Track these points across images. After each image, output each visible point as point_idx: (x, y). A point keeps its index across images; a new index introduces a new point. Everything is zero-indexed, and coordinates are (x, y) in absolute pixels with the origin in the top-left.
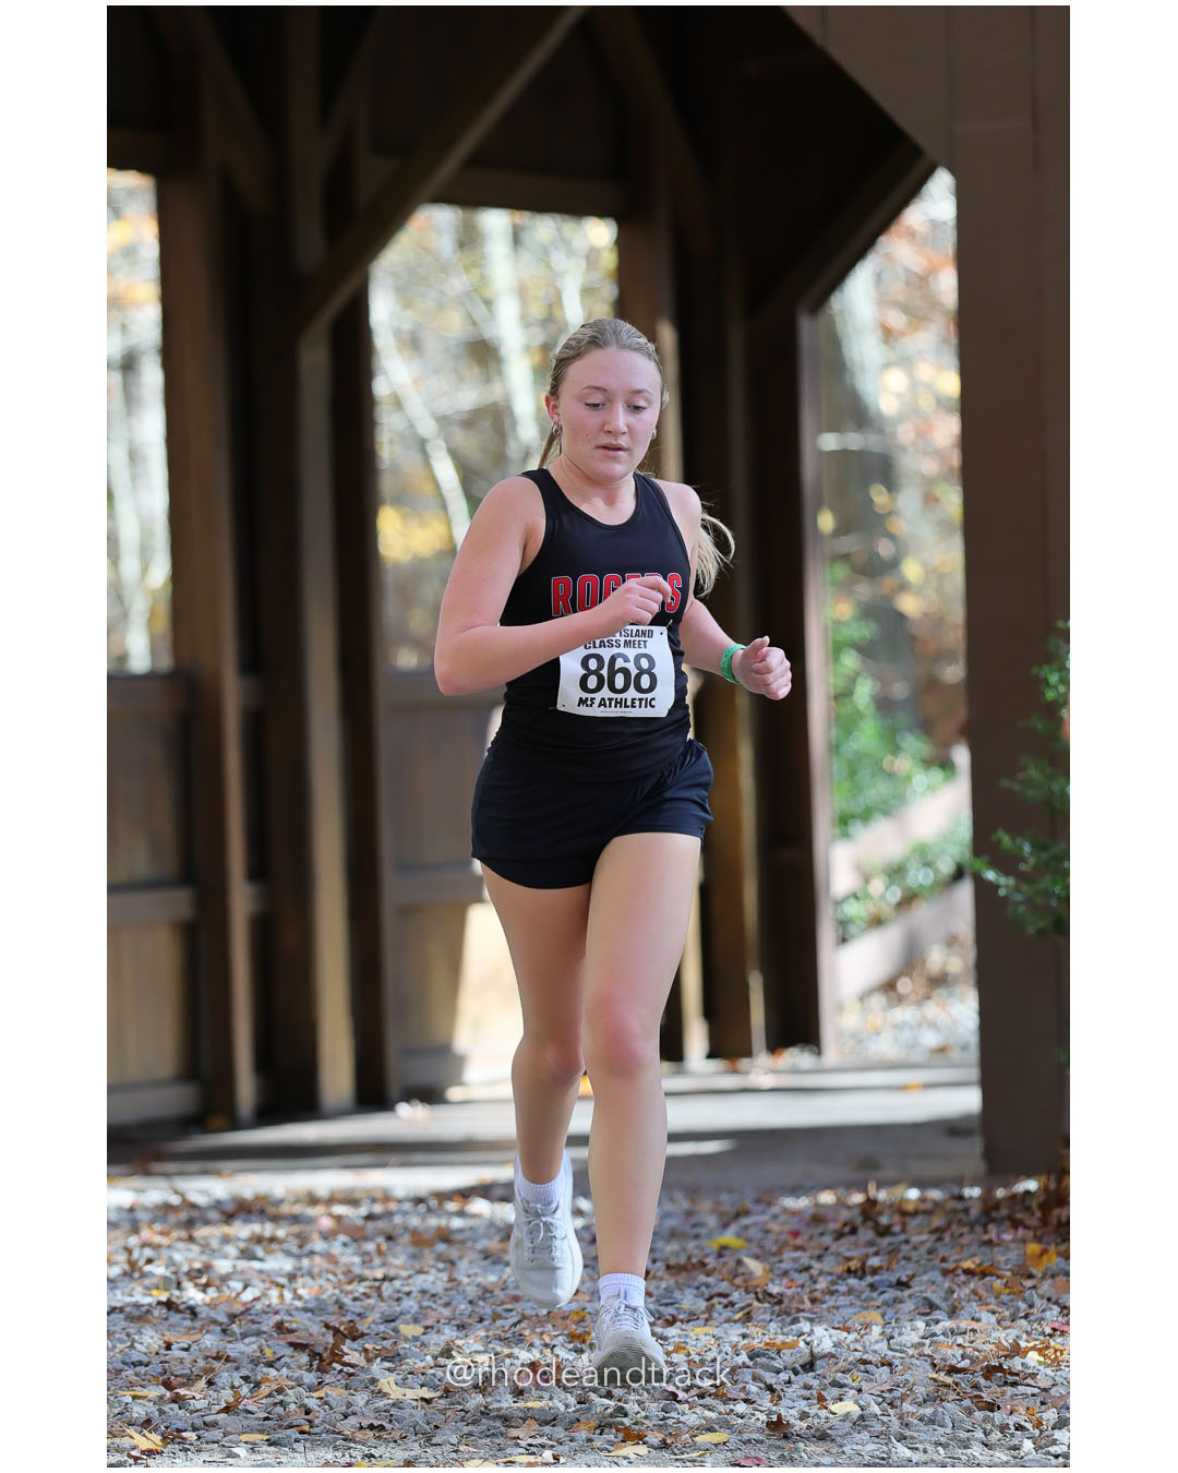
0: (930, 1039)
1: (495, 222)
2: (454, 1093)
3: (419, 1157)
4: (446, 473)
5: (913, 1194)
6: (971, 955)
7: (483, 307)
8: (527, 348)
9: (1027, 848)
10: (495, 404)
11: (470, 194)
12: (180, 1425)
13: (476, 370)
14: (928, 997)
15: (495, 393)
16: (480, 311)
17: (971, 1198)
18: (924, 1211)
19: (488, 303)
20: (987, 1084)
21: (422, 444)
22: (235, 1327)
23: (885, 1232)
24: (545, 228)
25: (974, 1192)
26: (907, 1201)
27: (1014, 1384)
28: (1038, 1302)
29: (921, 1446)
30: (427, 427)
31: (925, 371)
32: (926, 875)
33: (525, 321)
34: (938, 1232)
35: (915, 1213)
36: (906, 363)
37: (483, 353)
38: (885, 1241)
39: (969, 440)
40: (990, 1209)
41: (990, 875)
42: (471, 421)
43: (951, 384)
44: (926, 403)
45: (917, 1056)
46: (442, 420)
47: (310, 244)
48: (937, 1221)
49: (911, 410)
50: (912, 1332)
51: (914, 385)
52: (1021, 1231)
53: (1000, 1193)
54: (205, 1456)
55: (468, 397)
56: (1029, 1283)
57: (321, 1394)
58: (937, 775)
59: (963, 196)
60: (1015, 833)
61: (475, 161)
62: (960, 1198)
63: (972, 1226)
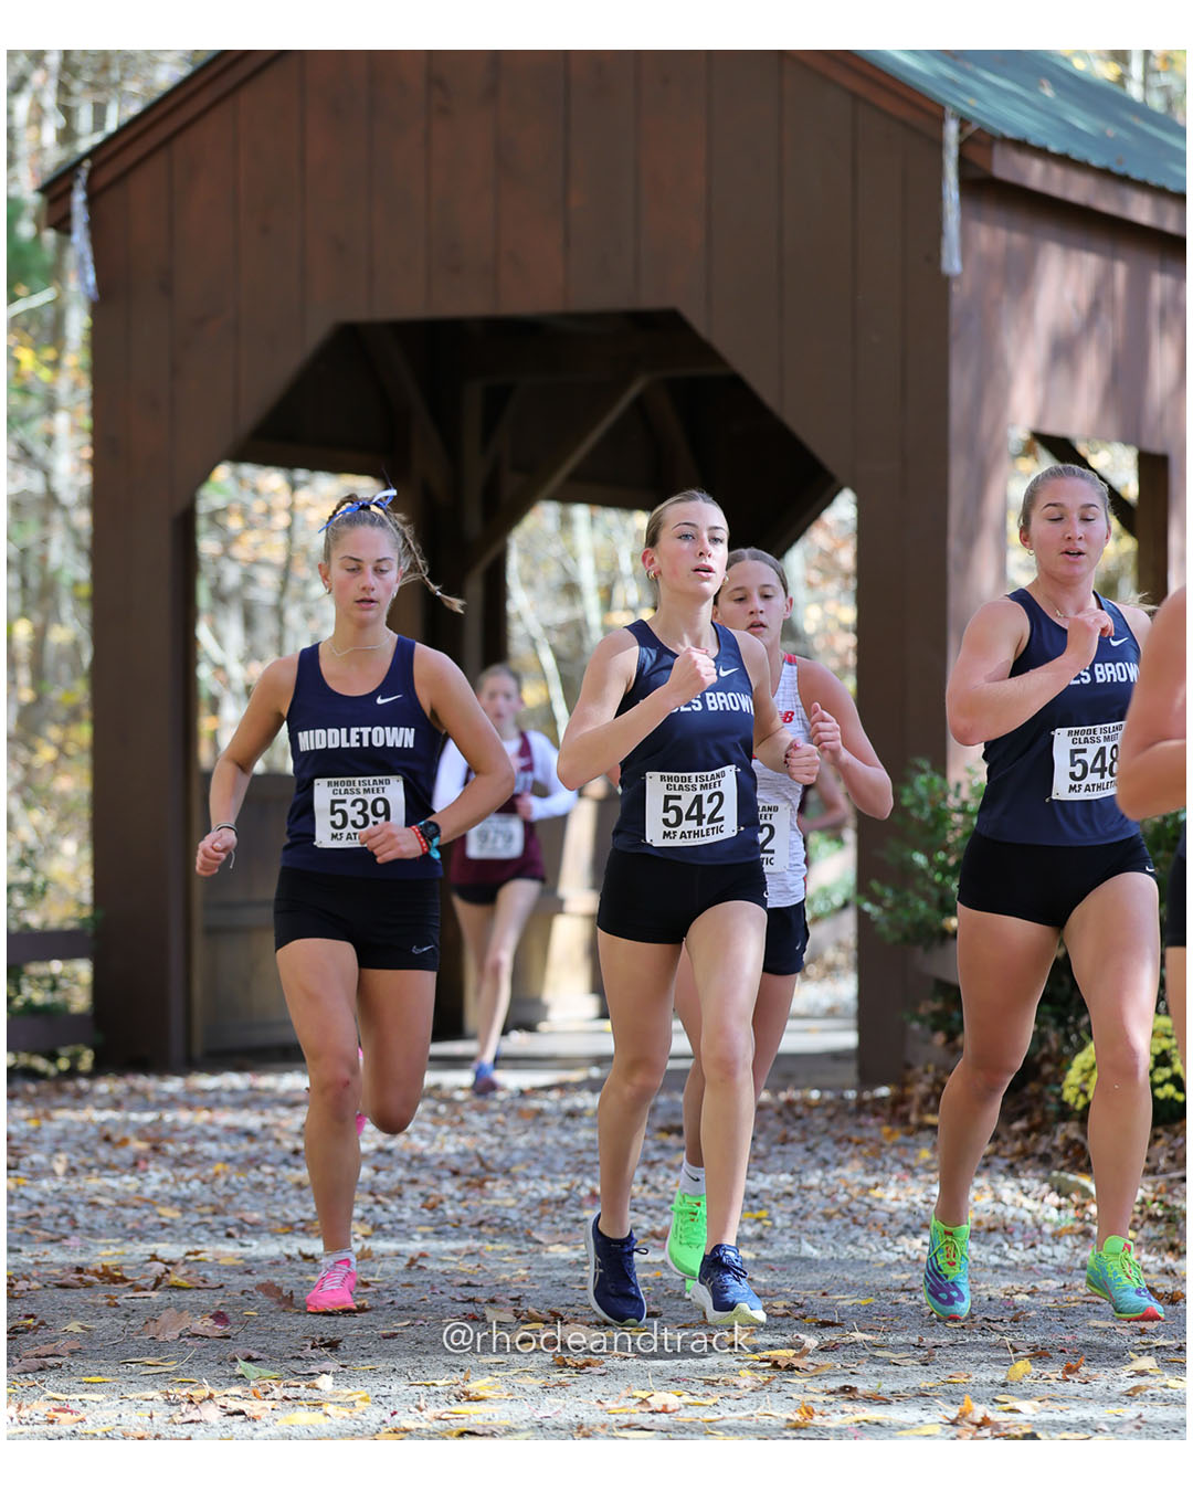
0: (826, 1002)
1: (581, 512)
2: (542, 1026)
3: (521, 1063)
4: (548, 660)
5: (815, 1095)
6: (853, 954)
7: (573, 562)
8: (599, 588)
9: (889, 893)
10: (577, 620)
11: (566, 497)
12: (381, 1220)
13: (567, 598)
14: (825, 977)
15: (578, 612)
16: (569, 565)
17: (850, 1100)
18: (822, 1105)
19: (575, 560)
20: (862, 1030)
21: (533, 642)
22: (415, 1163)
23: (799, 1117)
24: (611, 516)
25: (851, 1094)
26: (811, 1100)
27: (874, 1210)
28: (889, 1162)
29: (819, 1245)
30: (537, 632)
31: (831, 607)
32: (826, 906)
33: (598, 570)
34: (830, 1119)
35: (816, 1107)
36: (821, 602)
37: (571, 589)
38: (799, 1123)
39: (861, 650)
40: (861, 1106)
41: (867, 907)
42: (562, 629)
43: (849, 614)
44: (832, 626)
45: (817, 1013)
46: (547, 629)
47: (473, 523)
48: (830, 1111)
49: (823, 631)
50: (814, 1179)
51: (825, 615)
52: (879, 1120)
53: (867, 1095)
54: (397, 1239)
55: (562, 614)
56: (883, 1150)
57: (464, 1204)
58: (835, 845)
59: (860, 505)
60: (883, 882)
61: (573, 477)
62: (842, 1098)
63: (851, 1114)
